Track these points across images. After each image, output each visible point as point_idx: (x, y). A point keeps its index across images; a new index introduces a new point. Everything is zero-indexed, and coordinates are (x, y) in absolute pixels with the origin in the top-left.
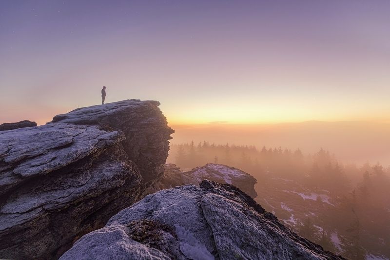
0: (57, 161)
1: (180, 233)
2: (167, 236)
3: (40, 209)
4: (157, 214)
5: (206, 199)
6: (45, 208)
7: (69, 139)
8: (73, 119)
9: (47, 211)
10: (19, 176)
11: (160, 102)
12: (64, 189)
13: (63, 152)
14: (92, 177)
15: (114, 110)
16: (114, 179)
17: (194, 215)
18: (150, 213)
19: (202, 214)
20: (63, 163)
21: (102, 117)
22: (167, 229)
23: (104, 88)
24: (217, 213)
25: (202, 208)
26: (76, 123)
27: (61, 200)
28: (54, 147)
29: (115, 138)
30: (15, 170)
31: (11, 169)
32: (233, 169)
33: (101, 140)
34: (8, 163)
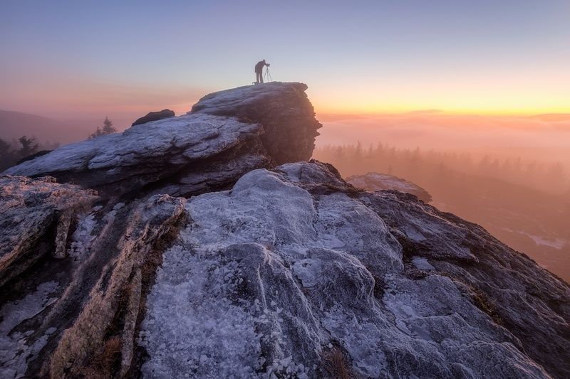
0: (211, 149)
3: (205, 183)
6: (208, 180)
7: (215, 131)
8: (211, 109)
10: (187, 158)
12: (218, 171)
13: (213, 142)
14: (237, 165)
15: (252, 98)
20: (216, 151)
26: (215, 114)
27: (218, 179)
28: (205, 137)
29: (255, 131)
30: (184, 154)
31: (181, 153)
32: (403, 180)
33: (242, 132)
34: (178, 148)
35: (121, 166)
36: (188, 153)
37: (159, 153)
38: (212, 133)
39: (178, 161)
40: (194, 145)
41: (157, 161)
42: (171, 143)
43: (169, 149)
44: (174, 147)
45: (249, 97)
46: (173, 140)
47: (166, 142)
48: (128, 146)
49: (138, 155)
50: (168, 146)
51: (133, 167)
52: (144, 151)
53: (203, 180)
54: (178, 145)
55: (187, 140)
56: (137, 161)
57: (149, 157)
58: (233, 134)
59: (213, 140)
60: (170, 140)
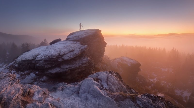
0: (71, 56)
1: (102, 81)
2: (100, 81)
3: (68, 69)
4: (99, 77)
5: (109, 76)
6: (70, 68)
8: (72, 39)
9: (70, 69)
10: (63, 59)
11: (101, 30)
12: (73, 64)
13: (72, 53)
14: (80, 62)
15: (84, 36)
16: (86, 63)
17: (106, 78)
18: (97, 77)
19: (107, 78)
20: (73, 57)
21: (80, 39)
22: (100, 80)
23: (81, 23)
24: (110, 79)
25: (108, 77)
26: (73, 41)
27: (73, 67)
28: (70, 51)
29: (86, 49)
30: (62, 57)
31: (61, 57)
32: (132, 59)
33: (81, 49)
34: (61, 55)
35: (44, 60)
36: (64, 57)
37: (55, 57)
38: (72, 49)
39: (60, 60)
40: (66, 54)
41: (54, 60)
42: (59, 53)
43: (58, 56)
44: (59, 55)
45: (84, 35)
46: (60, 52)
47: (57, 53)
48: (47, 53)
49: (49, 57)
50: (58, 54)
51: (47, 61)
52: (50, 56)
53: (68, 68)
54: (61, 54)
55: (64, 52)
56: (48, 59)
57: (52, 58)
58: (78, 50)
59: (72, 52)
60: (58, 52)
